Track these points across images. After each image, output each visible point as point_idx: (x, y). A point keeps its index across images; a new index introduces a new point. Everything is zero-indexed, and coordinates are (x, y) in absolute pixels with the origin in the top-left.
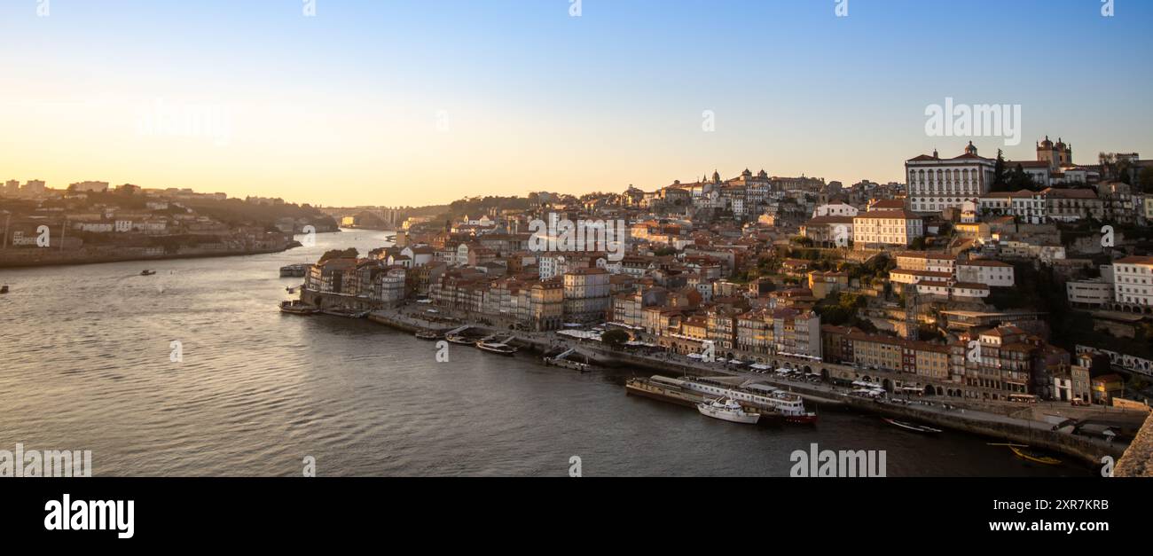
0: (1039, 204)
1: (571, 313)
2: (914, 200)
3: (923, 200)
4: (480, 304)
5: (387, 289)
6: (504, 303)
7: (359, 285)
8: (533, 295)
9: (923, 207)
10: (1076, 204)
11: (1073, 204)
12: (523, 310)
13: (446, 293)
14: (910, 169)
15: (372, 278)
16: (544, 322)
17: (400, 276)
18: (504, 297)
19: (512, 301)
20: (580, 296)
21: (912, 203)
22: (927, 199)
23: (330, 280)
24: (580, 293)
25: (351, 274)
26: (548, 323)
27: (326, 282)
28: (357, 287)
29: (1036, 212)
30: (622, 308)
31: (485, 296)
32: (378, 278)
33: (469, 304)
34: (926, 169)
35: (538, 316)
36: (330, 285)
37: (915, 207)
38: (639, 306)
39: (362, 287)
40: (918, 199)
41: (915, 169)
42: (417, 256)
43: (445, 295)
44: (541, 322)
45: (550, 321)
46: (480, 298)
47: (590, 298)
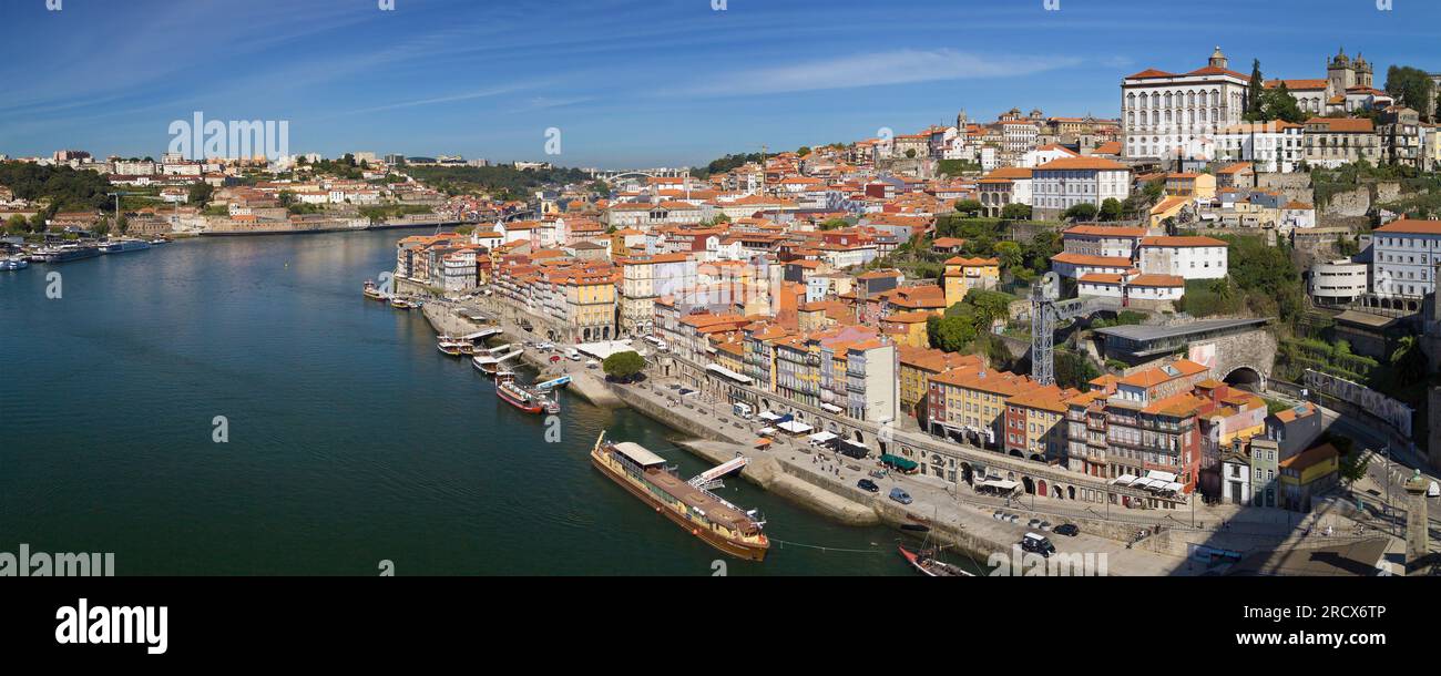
0: (1294, 142)
1: (630, 317)
2: (1132, 140)
3: (1144, 140)
4: (528, 300)
5: (449, 275)
6: (546, 301)
8: (569, 291)
9: (1144, 150)
10: (1346, 140)
11: (1340, 141)
12: (560, 312)
14: (1127, 91)
15: (437, 260)
16: (581, 331)
17: (467, 259)
18: (546, 293)
19: (553, 300)
20: (644, 294)
21: (1129, 144)
22: (1150, 138)
24: (644, 289)
25: (419, 255)
26: (587, 331)
29: (1289, 155)
33: (519, 298)
34: (1149, 91)
35: (574, 321)
37: (1132, 151)
40: (1137, 138)
41: (1134, 91)
43: (501, 286)
44: (576, 331)
45: (592, 329)
46: (528, 292)
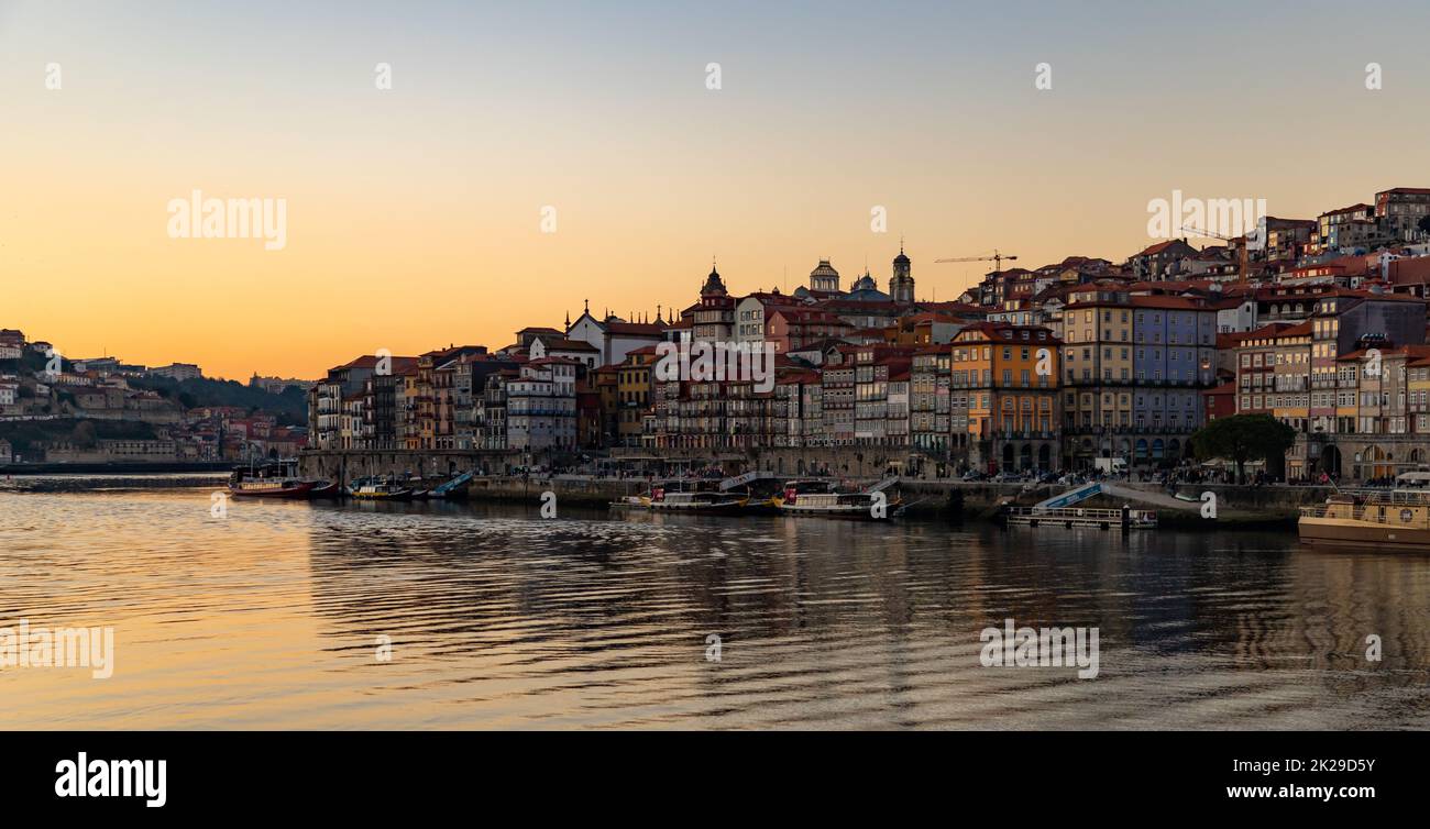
1: (1087, 430)
4: (793, 424)
5: (520, 414)
6: (865, 410)
7: (444, 410)
8: (957, 367)
12: (926, 421)
13: (692, 407)
15: (478, 387)
16: (998, 449)
17: (559, 379)
18: (865, 391)
19: (893, 399)
20: (1116, 375)
23: (365, 407)
24: (1117, 365)
25: (420, 382)
26: (1008, 452)
27: (355, 414)
28: (438, 418)
30: (1265, 370)
31: (807, 398)
32: (496, 386)
33: (763, 431)
35: (976, 429)
36: (365, 422)
38: (1324, 350)
39: (450, 418)
42: (615, 342)
43: (689, 415)
44: (985, 447)
45: (1018, 444)
46: (793, 406)
47: (1150, 385)
